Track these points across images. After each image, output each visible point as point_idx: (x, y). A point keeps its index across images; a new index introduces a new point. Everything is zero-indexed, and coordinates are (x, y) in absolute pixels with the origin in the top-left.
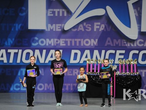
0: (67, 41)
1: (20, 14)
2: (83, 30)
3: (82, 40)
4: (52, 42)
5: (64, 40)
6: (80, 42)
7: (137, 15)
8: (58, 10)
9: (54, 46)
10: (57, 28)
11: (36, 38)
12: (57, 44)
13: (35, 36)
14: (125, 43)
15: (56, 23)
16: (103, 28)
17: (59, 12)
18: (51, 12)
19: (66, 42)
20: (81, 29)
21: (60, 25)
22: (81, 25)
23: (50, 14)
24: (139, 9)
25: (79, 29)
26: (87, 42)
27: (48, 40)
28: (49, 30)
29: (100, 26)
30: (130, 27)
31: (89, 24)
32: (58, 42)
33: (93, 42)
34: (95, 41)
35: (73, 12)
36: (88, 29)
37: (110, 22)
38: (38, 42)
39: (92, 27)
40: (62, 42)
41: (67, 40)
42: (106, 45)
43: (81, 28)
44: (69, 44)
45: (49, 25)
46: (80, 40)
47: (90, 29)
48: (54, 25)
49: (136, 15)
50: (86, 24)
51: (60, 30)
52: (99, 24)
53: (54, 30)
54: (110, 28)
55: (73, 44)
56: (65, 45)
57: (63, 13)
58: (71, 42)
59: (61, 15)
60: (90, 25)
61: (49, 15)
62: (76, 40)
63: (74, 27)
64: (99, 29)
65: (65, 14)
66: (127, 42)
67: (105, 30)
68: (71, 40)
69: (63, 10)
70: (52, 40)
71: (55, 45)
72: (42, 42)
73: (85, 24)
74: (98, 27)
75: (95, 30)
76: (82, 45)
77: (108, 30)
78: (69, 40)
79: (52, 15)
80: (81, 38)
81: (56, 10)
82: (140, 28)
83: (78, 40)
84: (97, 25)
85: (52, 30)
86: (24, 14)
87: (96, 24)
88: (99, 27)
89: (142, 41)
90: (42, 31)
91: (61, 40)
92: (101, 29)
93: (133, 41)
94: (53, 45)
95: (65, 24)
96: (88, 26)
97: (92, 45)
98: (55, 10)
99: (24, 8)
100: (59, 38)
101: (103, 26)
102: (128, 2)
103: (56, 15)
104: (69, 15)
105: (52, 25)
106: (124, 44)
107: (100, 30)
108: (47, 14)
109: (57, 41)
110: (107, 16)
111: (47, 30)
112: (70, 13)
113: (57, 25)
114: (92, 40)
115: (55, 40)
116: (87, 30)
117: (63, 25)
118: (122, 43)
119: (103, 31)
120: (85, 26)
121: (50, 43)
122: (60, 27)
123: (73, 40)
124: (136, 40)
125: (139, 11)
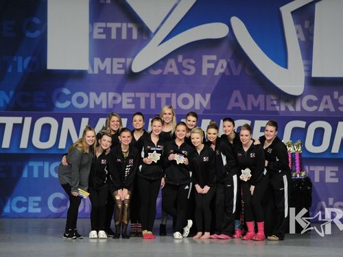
0: (139, 98)
1: (28, 34)
2: (176, 73)
3: (174, 95)
4: (102, 99)
5: (132, 95)
6: (169, 101)
7: (303, 39)
8: (118, 25)
9: (108, 109)
10: (115, 66)
11: (66, 91)
12: (114, 105)
13: (63, 86)
14: (275, 102)
15: (112, 56)
16: (222, 67)
17: (119, 30)
18: (102, 31)
19: (136, 101)
20: (171, 70)
21: (122, 60)
22: (172, 62)
23: (99, 33)
24: (307, 24)
25: (168, 70)
26: (186, 101)
27: (93, 95)
28: (96, 72)
29: (216, 63)
30: (286, 66)
31: (191, 58)
32: (118, 101)
33: (200, 101)
34: (204, 97)
36: (189, 70)
37: (239, 55)
38: (70, 100)
39: (199, 69)
40: (126, 101)
41: (138, 95)
42: (230, 108)
43: (171, 67)
44: (143, 106)
45: (97, 61)
46: (168, 95)
47: (193, 70)
48: (108, 60)
49: (299, 39)
50: (183, 59)
51: (122, 72)
52: (214, 58)
53: (108, 72)
54: (240, 67)
55: (153, 106)
56: (132, 106)
57: (129, 31)
58: (148, 100)
59: (124, 36)
60: (193, 61)
61: (96, 36)
62: (159, 95)
63: (154, 66)
64: (214, 70)
65: (135, 35)
66: (279, 101)
67: (228, 74)
68: (147, 95)
69: (130, 25)
70: (103, 95)
71: (111, 106)
72: (80, 100)
73: (180, 58)
74: (212, 66)
75: (205, 72)
77: (234, 74)
78: (142, 96)
79: (104, 37)
80: (171, 91)
81: (114, 26)
82: (309, 68)
83: (163, 96)
84: (209, 62)
85: (102, 72)
86: (37, 34)
87: (206, 58)
88: (214, 65)
89: (314, 98)
90: (80, 75)
91: (125, 95)
92: (219, 71)
93: (292, 99)
94: (104, 106)
95: (134, 57)
96: (189, 63)
97: (197, 107)
98: (109, 25)
99: (36, 20)
100: (120, 90)
101: (223, 63)
102: (282, 9)
103: (114, 36)
104: (145, 38)
105: (103, 61)
106: (273, 105)
107: (217, 73)
108: (91, 34)
109: (115, 98)
111: (90, 72)
112: (145, 33)
113: (116, 60)
114: (198, 96)
115: (111, 95)
116: (186, 72)
117: (129, 60)
118: (269, 103)
119: (223, 74)
120: (181, 63)
121: (98, 103)
122: (121, 66)
123: (153, 95)
124: (301, 96)
125: (308, 29)
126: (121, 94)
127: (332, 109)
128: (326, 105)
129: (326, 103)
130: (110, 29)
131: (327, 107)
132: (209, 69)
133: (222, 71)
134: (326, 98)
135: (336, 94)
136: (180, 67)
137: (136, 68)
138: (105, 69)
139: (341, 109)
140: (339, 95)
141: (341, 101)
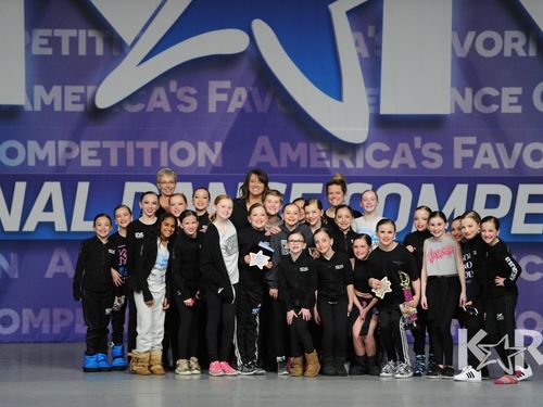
0: (108, 150)
2: (167, 109)
3: (164, 145)
4: (49, 152)
5: (96, 144)
6: (156, 153)
7: (366, 54)
8: (73, 33)
9: (58, 167)
10: (69, 99)
12: (68, 161)
14: (324, 155)
15: (63, 83)
16: (240, 99)
17: (74, 42)
18: (45, 42)
19: (103, 154)
20: (158, 105)
21: (81, 89)
22: (160, 91)
23: (41, 46)
24: (371, 31)
25: (153, 104)
26: (183, 154)
27: (33, 145)
28: (38, 108)
29: (230, 92)
30: (339, 97)
31: (190, 85)
32: (75, 154)
33: (206, 154)
34: (212, 147)
35: (129, 41)
36: (187, 105)
37: (265, 79)
39: (203, 102)
40: (86, 154)
41: (106, 144)
42: (252, 163)
43: (160, 100)
44: (114, 162)
45: (39, 90)
46: (154, 144)
47: (194, 105)
48: (56, 90)
49: (359, 55)
50: (179, 87)
51: (80, 108)
52: (227, 84)
53: (58, 108)
54: (268, 99)
55: (130, 161)
56: (97, 163)
57: (91, 43)
58: (122, 153)
59: (82, 51)
60: (193, 91)
61: (36, 50)
62: (140, 144)
63: (132, 98)
64: (227, 104)
65: (100, 50)
66: (329, 152)
67: (249, 110)
68: (121, 144)
69: (92, 33)
70: (50, 145)
71: (62, 163)
72: (12, 153)
73: (173, 86)
74: (224, 97)
75: (212, 108)
76: (164, 162)
77: (260, 110)
78: (113, 146)
79: (49, 51)
80: (160, 139)
81: (65, 35)
82: (376, 101)
83: (147, 146)
84: (219, 91)
85: (47, 109)
87: (213, 85)
88: (227, 97)
89: (385, 148)
90: (10, 113)
91: (85, 145)
92: (235, 105)
93: (350, 149)
94: (52, 163)
95: (98, 84)
96: (187, 94)
97: (202, 163)
98: (58, 32)
100: (76, 137)
101: (242, 92)
102: (332, 7)
103: (65, 51)
104: (116, 53)
105: (48, 90)
106: (321, 159)
107: (231, 109)
108: (28, 47)
109: (68, 150)
110: (254, 55)
111: (28, 108)
112: (117, 47)
113: (69, 89)
114: (203, 146)
115: (63, 144)
116: (182, 108)
117: (90, 89)
118: (313, 155)
119: (242, 111)
120: (175, 94)
121: (42, 157)
122: (78, 98)
123: (130, 145)
124: (364, 145)
126: (78, 143)
127: (413, 165)
128: (403, 158)
129: (403, 155)
130: (60, 38)
131: (404, 161)
132: (219, 103)
133: (240, 105)
134: (403, 147)
135: (418, 141)
136: (173, 99)
137: (103, 102)
138: (53, 103)
139: (426, 164)
140: (423, 143)
141: (426, 152)
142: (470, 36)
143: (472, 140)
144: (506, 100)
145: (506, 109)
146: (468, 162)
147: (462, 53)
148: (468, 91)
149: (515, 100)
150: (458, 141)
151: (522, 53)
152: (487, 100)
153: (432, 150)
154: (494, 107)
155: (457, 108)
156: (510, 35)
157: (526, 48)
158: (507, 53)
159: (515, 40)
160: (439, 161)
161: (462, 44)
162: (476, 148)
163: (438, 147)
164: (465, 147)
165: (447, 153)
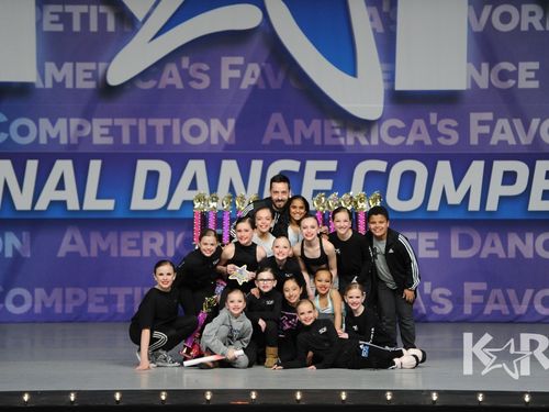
0: (120, 128)
2: (180, 85)
3: (177, 122)
4: (61, 130)
5: (108, 122)
6: (168, 131)
7: (380, 29)
8: (84, 9)
9: (69, 145)
10: (81, 76)
12: (80, 139)
14: (338, 132)
15: (75, 60)
16: (253, 76)
17: (85, 18)
18: (56, 18)
19: (115, 131)
20: (170, 81)
21: (92, 66)
22: (172, 68)
23: (53, 22)
25: (165, 81)
26: (195, 131)
27: (44, 123)
28: (49, 85)
29: (243, 69)
30: (354, 74)
31: (202, 61)
32: (86, 132)
33: (218, 131)
34: (225, 124)
36: (200, 81)
37: (278, 55)
38: (7, 131)
40: (99, 132)
41: (118, 122)
42: (266, 141)
43: (172, 77)
44: (126, 139)
45: (50, 67)
46: (167, 122)
47: (206, 81)
48: (68, 66)
49: (374, 30)
50: (191, 63)
51: (91, 85)
52: (239, 60)
53: (69, 85)
54: (281, 75)
55: (143, 139)
56: (109, 141)
57: (102, 19)
58: (134, 131)
59: (94, 27)
60: (205, 67)
61: (47, 27)
62: (152, 122)
63: (144, 75)
64: (240, 80)
65: (111, 26)
66: (344, 129)
67: (262, 87)
68: (133, 122)
69: (103, 9)
70: (62, 123)
71: (74, 141)
72: (23, 131)
73: (185, 62)
74: (236, 74)
75: (225, 85)
76: (176, 141)
77: (272, 86)
78: (125, 124)
79: (60, 28)
80: (172, 117)
81: (76, 11)
82: (391, 77)
83: (159, 124)
84: (232, 67)
85: (59, 86)
87: (226, 61)
88: (241, 73)
89: (400, 124)
90: (21, 90)
91: (97, 122)
92: (248, 82)
93: (365, 125)
94: (64, 141)
95: (110, 61)
96: (200, 70)
97: (214, 141)
98: (69, 9)
100: (88, 115)
101: (255, 69)
103: (77, 27)
104: (127, 29)
105: (59, 68)
106: (335, 136)
107: (244, 85)
108: (39, 23)
109: (80, 128)
110: (267, 31)
111: (39, 85)
112: (128, 23)
113: (81, 66)
114: (216, 124)
115: (75, 122)
116: (194, 85)
117: (102, 66)
118: (328, 132)
119: (255, 88)
120: (187, 71)
121: (53, 135)
122: (89, 75)
123: (142, 122)
124: (379, 121)
125: (388, 13)
126: (90, 120)
127: (428, 142)
128: (418, 134)
129: (419, 132)
130: (70, 15)
131: (419, 137)
132: (231, 80)
133: (253, 81)
134: (419, 123)
135: (433, 117)
136: (185, 75)
137: (115, 79)
138: (64, 80)
139: (441, 140)
140: (439, 119)
141: (441, 128)
142: (487, 10)
143: (489, 116)
144: (523, 75)
145: (523, 84)
146: (484, 138)
147: (479, 27)
148: (485, 66)
149: (532, 75)
150: (475, 117)
151: (538, 27)
152: (503, 76)
153: (448, 126)
154: (511, 83)
155: (474, 83)
156: (527, 8)
157: (543, 22)
158: (525, 28)
159: (532, 14)
160: (455, 138)
161: (478, 18)
162: (492, 124)
163: (454, 123)
164: (481, 123)
165: (463, 129)
